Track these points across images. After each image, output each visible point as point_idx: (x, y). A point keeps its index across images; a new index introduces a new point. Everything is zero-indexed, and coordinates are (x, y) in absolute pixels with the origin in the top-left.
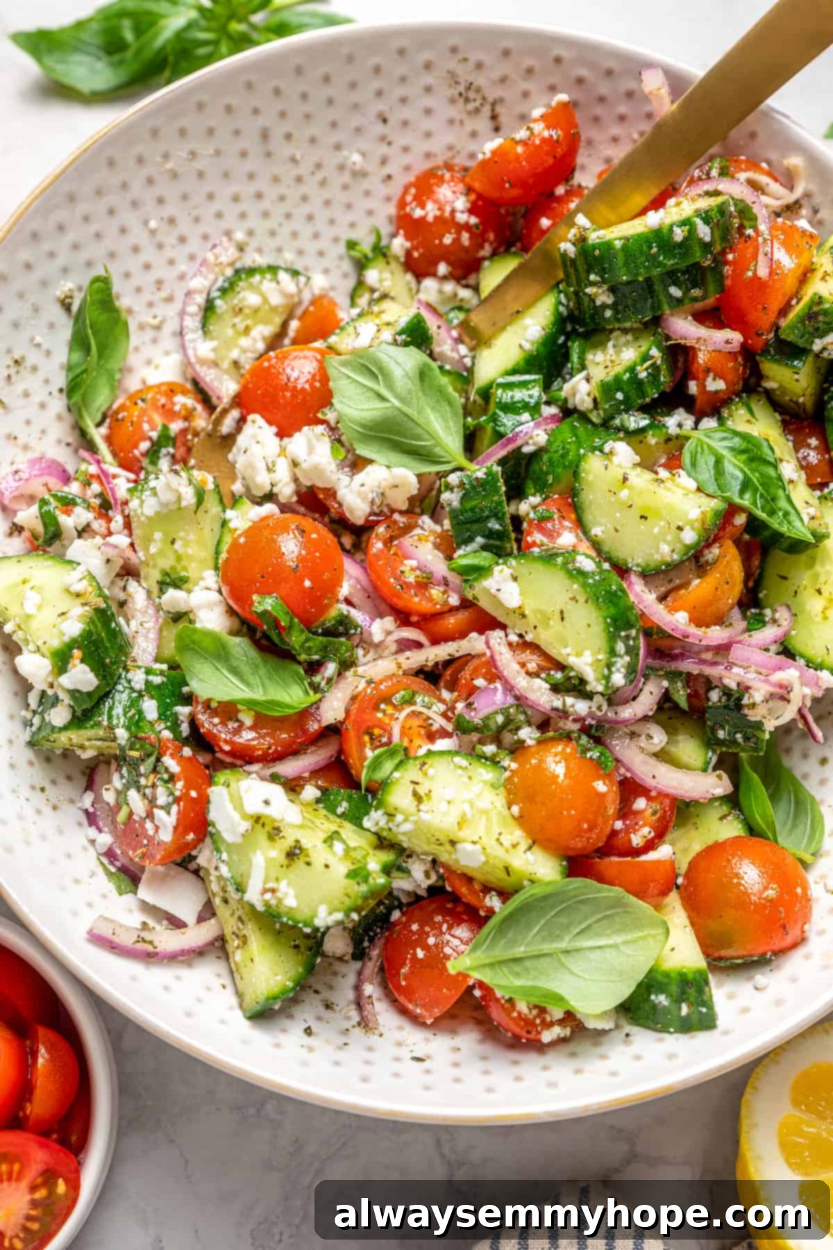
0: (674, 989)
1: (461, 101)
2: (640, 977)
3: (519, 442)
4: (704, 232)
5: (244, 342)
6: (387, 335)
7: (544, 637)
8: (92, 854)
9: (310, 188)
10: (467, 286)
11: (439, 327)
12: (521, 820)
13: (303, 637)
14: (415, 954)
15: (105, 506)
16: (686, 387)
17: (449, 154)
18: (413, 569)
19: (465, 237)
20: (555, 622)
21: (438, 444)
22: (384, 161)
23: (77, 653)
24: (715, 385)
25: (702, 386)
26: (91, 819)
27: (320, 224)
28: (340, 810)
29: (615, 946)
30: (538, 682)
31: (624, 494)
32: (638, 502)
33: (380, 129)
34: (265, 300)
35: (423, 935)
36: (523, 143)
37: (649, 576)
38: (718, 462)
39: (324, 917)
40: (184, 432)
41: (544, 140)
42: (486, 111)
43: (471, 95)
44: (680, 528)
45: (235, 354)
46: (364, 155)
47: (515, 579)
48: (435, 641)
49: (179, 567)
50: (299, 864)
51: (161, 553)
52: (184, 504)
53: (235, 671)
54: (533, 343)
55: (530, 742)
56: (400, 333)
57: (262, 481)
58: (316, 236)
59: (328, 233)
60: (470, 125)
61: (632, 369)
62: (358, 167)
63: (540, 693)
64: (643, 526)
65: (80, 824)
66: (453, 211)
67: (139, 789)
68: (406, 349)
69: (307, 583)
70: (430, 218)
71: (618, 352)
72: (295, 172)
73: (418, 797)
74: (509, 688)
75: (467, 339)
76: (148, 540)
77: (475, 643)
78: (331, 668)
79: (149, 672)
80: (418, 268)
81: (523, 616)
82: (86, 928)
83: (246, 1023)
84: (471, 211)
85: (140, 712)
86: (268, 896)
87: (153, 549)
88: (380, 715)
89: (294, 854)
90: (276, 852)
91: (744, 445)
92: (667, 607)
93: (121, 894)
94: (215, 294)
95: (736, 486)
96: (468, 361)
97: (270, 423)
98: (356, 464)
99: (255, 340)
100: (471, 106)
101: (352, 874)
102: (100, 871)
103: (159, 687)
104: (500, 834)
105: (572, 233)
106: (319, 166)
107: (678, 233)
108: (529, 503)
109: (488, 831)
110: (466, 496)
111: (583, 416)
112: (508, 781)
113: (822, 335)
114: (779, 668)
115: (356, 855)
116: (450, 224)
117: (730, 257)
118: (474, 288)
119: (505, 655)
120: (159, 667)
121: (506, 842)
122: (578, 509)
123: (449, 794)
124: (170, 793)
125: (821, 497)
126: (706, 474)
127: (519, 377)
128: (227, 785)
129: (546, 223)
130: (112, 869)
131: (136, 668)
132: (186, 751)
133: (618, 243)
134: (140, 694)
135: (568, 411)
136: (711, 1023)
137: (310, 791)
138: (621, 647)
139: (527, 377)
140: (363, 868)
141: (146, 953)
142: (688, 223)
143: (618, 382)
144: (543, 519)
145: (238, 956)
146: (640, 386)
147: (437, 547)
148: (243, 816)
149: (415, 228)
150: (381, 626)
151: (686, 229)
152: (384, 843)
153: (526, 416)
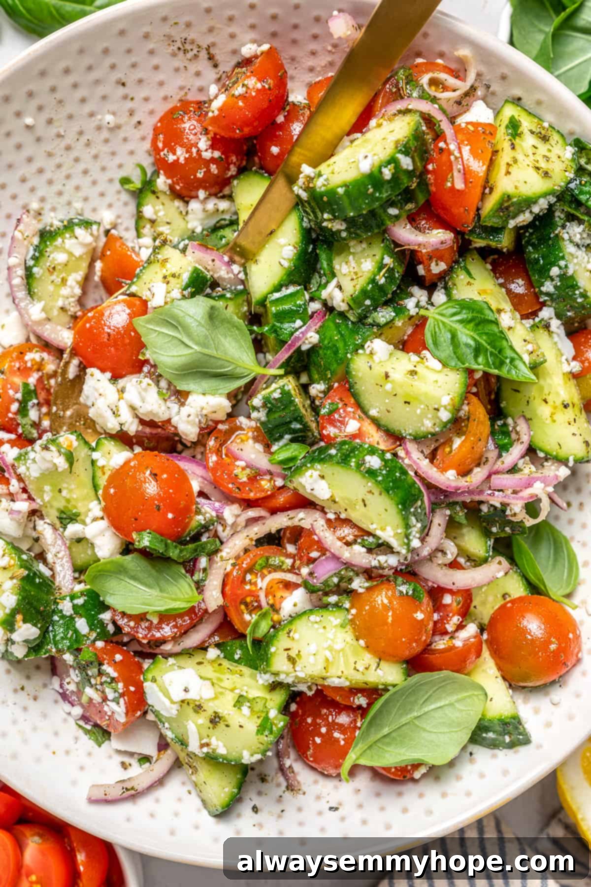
0: (498, 728)
1: (181, 53)
2: (473, 727)
3: (298, 345)
4: (406, 163)
5: (65, 291)
6: (176, 294)
7: (355, 515)
8: (71, 721)
9: (79, 150)
10: (223, 197)
11: (213, 260)
12: (368, 647)
13: (177, 551)
14: (314, 741)
16: (416, 272)
17: (182, 93)
18: (243, 469)
19: (214, 168)
20: (360, 507)
21: (237, 366)
22: (131, 113)
23: (19, 617)
24: (438, 268)
25: (428, 270)
26: (64, 696)
27: (95, 173)
28: (237, 657)
29: (451, 705)
30: (358, 549)
31: (388, 387)
32: (399, 391)
33: (121, 91)
34: (70, 254)
35: (317, 727)
36: (242, 97)
37: (418, 439)
38: (454, 337)
39: (248, 758)
40: (40, 380)
41: (258, 91)
42: (203, 55)
43: (187, 46)
44: (437, 410)
45: (60, 303)
46: (114, 114)
47: (322, 477)
48: (274, 512)
49: (70, 506)
50: (221, 725)
51: (53, 498)
52: (60, 470)
53: (134, 578)
54: (290, 260)
55: (361, 590)
56: (185, 289)
57: (112, 425)
58: (94, 183)
59: (103, 178)
60: (193, 68)
61: (373, 281)
62: (112, 125)
63: (358, 555)
64: (408, 408)
65: (56, 702)
66: (199, 151)
67: (92, 686)
68: (194, 299)
69: (170, 516)
70: (182, 160)
71: (359, 264)
72: (63, 144)
73: (292, 660)
74: (336, 558)
75: (237, 258)
76: (41, 490)
77: (302, 518)
78: (203, 562)
79: (72, 598)
80: (183, 195)
81: (335, 502)
82: (85, 795)
84: (213, 147)
85: (76, 631)
86: (205, 750)
87: (46, 497)
88: (248, 587)
89: (216, 720)
90: (202, 720)
91: (470, 316)
92: (438, 467)
93: (100, 746)
94: (31, 263)
95: (469, 354)
96: (242, 276)
97: (103, 371)
98: (181, 396)
99: (72, 287)
100: (190, 55)
101: (261, 729)
102: (81, 733)
103: (84, 606)
104: (355, 663)
105: (301, 181)
106: (81, 133)
107: (387, 173)
108: (317, 389)
109: (346, 662)
110: (270, 412)
111: (342, 315)
112: (352, 621)
113: (514, 218)
114: (529, 485)
115: (259, 707)
116: (199, 161)
117: (430, 167)
118: (230, 197)
119: (329, 538)
120: (79, 588)
121: (361, 668)
122: (355, 396)
123: (313, 648)
124: (115, 691)
125: (534, 327)
126: (447, 350)
127: (285, 292)
128: (154, 680)
129: (275, 150)
130: (89, 727)
131: (63, 598)
132: (118, 657)
133: (341, 191)
134: (71, 618)
135: (329, 309)
136: (527, 741)
137: (213, 653)
138: (413, 520)
139: (292, 289)
140: (267, 719)
141: (131, 794)
142: (393, 161)
143: (364, 293)
144: (331, 413)
145: (194, 778)
146: (381, 289)
147: (256, 439)
148: (172, 702)
149: (172, 169)
150: (230, 513)
151: (392, 166)
152: (274, 686)
153: (299, 323)
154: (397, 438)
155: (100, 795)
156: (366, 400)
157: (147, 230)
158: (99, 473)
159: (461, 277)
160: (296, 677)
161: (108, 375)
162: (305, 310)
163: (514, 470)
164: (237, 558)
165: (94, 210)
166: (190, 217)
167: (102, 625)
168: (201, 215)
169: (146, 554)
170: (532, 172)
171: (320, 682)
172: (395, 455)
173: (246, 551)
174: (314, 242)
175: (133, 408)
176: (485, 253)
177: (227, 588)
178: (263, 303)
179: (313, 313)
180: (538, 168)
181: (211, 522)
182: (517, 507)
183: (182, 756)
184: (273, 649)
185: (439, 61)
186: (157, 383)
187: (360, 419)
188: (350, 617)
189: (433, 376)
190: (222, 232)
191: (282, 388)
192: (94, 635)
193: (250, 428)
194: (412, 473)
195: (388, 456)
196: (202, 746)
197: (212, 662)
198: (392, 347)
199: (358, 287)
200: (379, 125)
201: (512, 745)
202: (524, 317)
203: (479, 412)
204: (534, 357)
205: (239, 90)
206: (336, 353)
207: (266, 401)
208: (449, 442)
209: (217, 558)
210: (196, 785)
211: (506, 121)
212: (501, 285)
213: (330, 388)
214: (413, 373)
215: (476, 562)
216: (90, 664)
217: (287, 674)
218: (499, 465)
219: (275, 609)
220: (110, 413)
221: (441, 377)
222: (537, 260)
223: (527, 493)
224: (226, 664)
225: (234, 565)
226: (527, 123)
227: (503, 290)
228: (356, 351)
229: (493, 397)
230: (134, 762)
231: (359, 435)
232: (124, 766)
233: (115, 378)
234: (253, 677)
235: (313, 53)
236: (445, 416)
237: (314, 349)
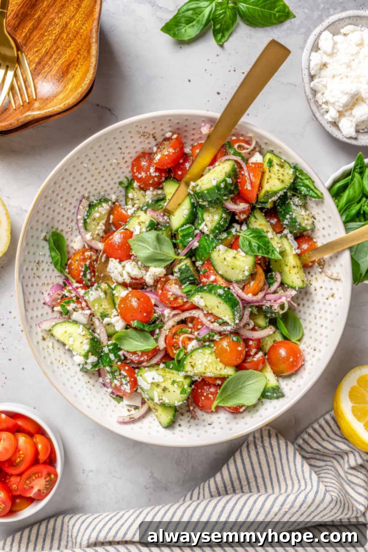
0: (271, 391)
1: (143, 136)
2: (262, 390)
3: (191, 247)
4: (229, 181)
5: (99, 228)
6: (144, 230)
7: (215, 312)
8: (108, 394)
9: (103, 173)
10: (160, 188)
11: (157, 215)
12: (221, 361)
13: (148, 328)
14: (201, 398)
15: (78, 299)
16: (235, 218)
17: (143, 150)
18: (172, 295)
19: (156, 179)
20: (216, 308)
21: (168, 256)
22: (123, 158)
23: (90, 354)
24: (243, 217)
25: (240, 217)
26: (104, 385)
27: (109, 181)
28: (171, 367)
29: (253, 383)
30: (216, 324)
31: (225, 263)
32: (230, 265)
33: (120, 151)
34: (101, 213)
35: (202, 393)
36: (167, 155)
37: (238, 282)
38: (250, 243)
39: (177, 404)
40: (90, 263)
41: (173, 153)
42: (151, 136)
43: (145, 134)
44: (244, 271)
45: (97, 232)
46: (116, 159)
47: (202, 298)
48: (183, 311)
49: (105, 311)
50: (167, 392)
51: (99, 308)
52: (102, 297)
54: (187, 215)
55: (217, 340)
56: (147, 228)
57: (120, 280)
59: (112, 182)
60: (147, 141)
61: (219, 223)
63: (216, 326)
64: (233, 271)
65: (101, 387)
66: (150, 174)
67: (116, 379)
68: (150, 232)
69: (145, 314)
70: (144, 177)
71: (213, 217)
72: (98, 171)
73: (192, 366)
74: (208, 328)
75: (166, 214)
76: (94, 306)
77: (195, 313)
78: (157, 331)
79: (108, 346)
80: (144, 189)
81: (206, 307)
82: (116, 420)
83: (164, 430)
84: (155, 171)
85: (110, 359)
86: (161, 401)
87: (96, 308)
88: (174, 340)
89: (165, 389)
90: (159, 390)
91: (256, 235)
92: (245, 293)
93: (119, 403)
94: (86, 217)
95: (256, 249)
96: (168, 220)
97: (116, 259)
98: (147, 268)
99: (101, 226)
100: (146, 137)
101: (182, 393)
102: (111, 399)
103: (112, 349)
104: (216, 367)
105: (191, 187)
106: (104, 167)
107: (222, 185)
108: (199, 263)
109: (213, 368)
110: (181, 273)
111: (208, 235)
112: (215, 352)
113: (271, 198)
114: (280, 298)
115: (180, 384)
116: (151, 177)
117: (239, 181)
118: (162, 188)
119: (204, 320)
120: (110, 343)
121: (218, 369)
122: (213, 266)
123: (200, 362)
124: (126, 380)
125: (281, 237)
126: (247, 249)
127: (185, 227)
128: (141, 376)
129: (180, 173)
130: (114, 396)
131: (105, 346)
132: (127, 368)
133: (206, 192)
134: (108, 354)
135: (202, 233)
136: (283, 396)
137: (162, 366)
138: (236, 313)
139: (188, 226)
140: (184, 389)
141: (133, 421)
142: (224, 180)
143: (216, 228)
144: (204, 273)
145: (156, 413)
146: (222, 226)
147: (176, 284)
148: (148, 383)
149: (140, 180)
150: (167, 312)
151: (224, 183)
152: (186, 377)
153: (191, 239)
154: (229, 282)
155: (121, 420)
156: (217, 268)
157: (130, 202)
158: (116, 299)
159: (252, 219)
160: (194, 373)
161: (118, 260)
162: (193, 233)
163: (275, 292)
164: (170, 329)
165: (109, 195)
166: (146, 197)
167: (119, 356)
168: (151, 196)
169: (135, 329)
170: (277, 181)
171: (203, 375)
172: (229, 288)
173: (173, 326)
174: (196, 207)
175: (128, 273)
176: (261, 209)
177: (167, 341)
178: (177, 231)
179: (197, 234)
180: (279, 179)
181: (160, 316)
182: (276, 307)
183: (152, 406)
184: (185, 362)
185: (241, 138)
186: (137, 263)
187: (215, 275)
188: (214, 350)
189: (242, 259)
190: (160, 203)
191: (186, 264)
192: (116, 360)
193: (173, 279)
194: (235, 295)
195: (226, 289)
196: (160, 400)
197: (162, 369)
198: (226, 248)
199: (213, 226)
200: (219, 165)
201: (278, 398)
202: (277, 233)
203: (260, 271)
204: (281, 249)
205: (166, 153)
206: (205, 250)
207: (180, 269)
208: (249, 283)
209: (162, 330)
210: (157, 416)
211: (267, 161)
212: (268, 221)
213: (204, 263)
214: (235, 258)
215: (262, 328)
216: (116, 371)
217: (191, 372)
218: (269, 291)
219: (185, 348)
220: (119, 275)
221: (245, 259)
222: (281, 212)
223: (279, 301)
224: (167, 370)
225: (169, 332)
226: (275, 161)
227: (269, 224)
228: (213, 250)
229: (267, 264)
230: (132, 409)
231: (215, 281)
232: (129, 411)
233: (121, 261)
234: (178, 374)
235: (193, 134)
236: (247, 273)
237: (197, 249)
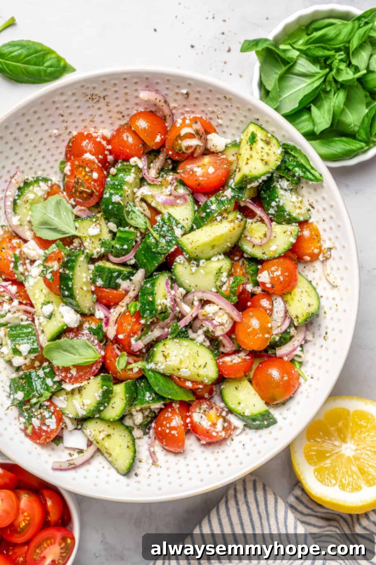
0: (260, 418)
1: (91, 100)
9: (41, 147)
17: (92, 118)
22: (66, 128)
27: (49, 157)
33: (62, 118)
34: (36, 195)
43: (94, 97)
45: (28, 218)
46: (58, 129)
58: (48, 162)
59: (52, 159)
60: (97, 106)
62: (57, 134)
72: (33, 145)
82: (50, 467)
85: (46, 384)
94: (16, 197)
100: (95, 101)
106: (41, 139)
113: (250, 183)
141: (73, 467)
155: (57, 466)
165: (48, 174)
170: (259, 162)
180: (262, 160)
211: (249, 135)
222: (266, 198)
226: (260, 135)
230: (75, 453)
232: (70, 455)
